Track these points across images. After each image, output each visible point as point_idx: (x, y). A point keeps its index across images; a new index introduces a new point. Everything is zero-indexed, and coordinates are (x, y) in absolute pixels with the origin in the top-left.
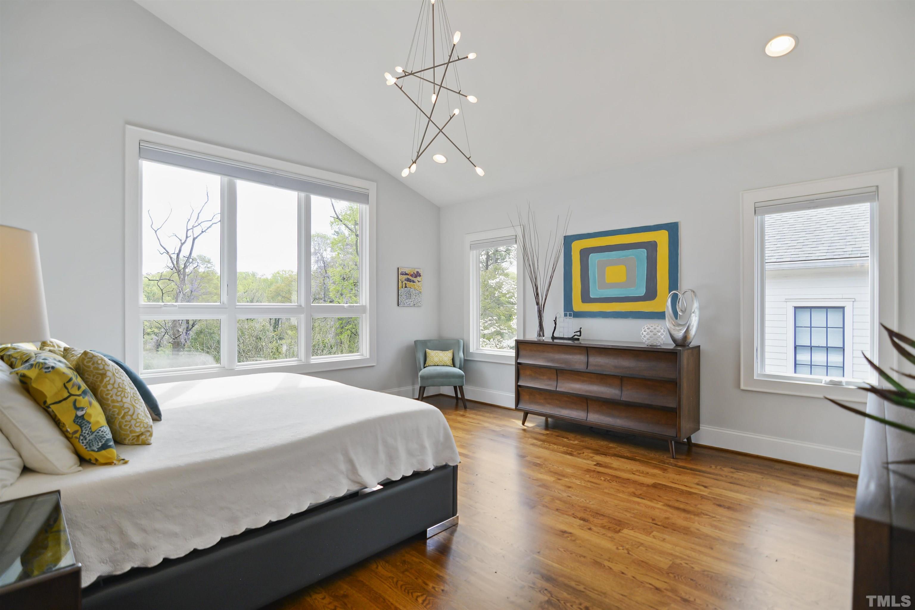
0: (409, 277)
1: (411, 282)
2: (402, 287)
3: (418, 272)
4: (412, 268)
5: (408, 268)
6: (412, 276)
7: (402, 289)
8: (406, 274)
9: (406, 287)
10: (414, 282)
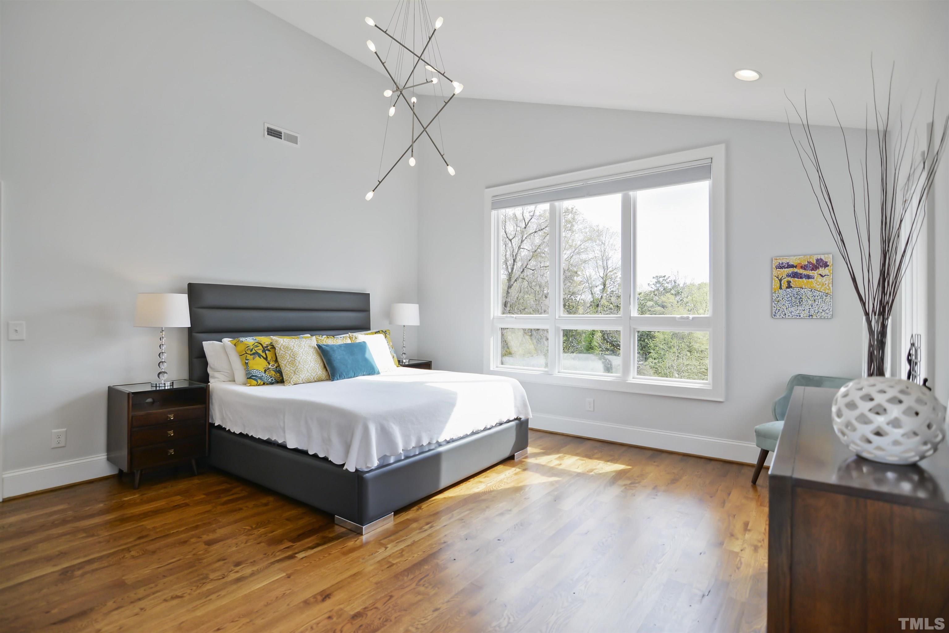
0: (795, 270)
1: (801, 278)
2: (781, 288)
3: (821, 259)
4: (805, 255)
5: (794, 256)
6: (804, 267)
7: (780, 291)
8: (793, 266)
9: (789, 287)
10: (808, 277)
